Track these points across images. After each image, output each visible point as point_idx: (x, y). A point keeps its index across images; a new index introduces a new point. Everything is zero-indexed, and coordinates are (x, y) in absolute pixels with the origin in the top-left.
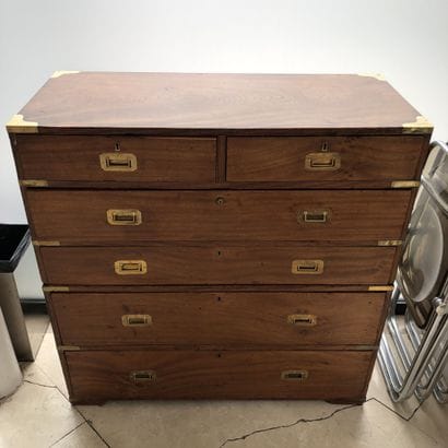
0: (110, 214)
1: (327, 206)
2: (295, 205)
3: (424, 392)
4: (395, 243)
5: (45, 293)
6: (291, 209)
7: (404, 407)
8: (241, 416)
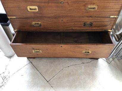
0: (28, 8)
1: (96, 4)
2: (86, 4)
3: (114, 57)
4: (115, 17)
5: (15, 31)
6: (85, 6)
7: (109, 60)
8: (68, 62)
